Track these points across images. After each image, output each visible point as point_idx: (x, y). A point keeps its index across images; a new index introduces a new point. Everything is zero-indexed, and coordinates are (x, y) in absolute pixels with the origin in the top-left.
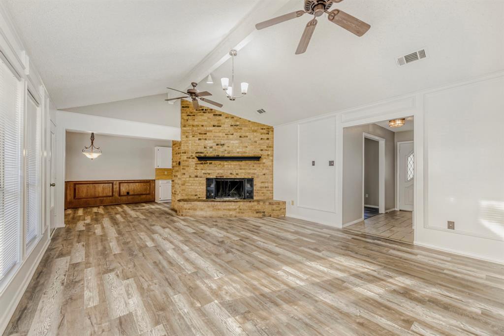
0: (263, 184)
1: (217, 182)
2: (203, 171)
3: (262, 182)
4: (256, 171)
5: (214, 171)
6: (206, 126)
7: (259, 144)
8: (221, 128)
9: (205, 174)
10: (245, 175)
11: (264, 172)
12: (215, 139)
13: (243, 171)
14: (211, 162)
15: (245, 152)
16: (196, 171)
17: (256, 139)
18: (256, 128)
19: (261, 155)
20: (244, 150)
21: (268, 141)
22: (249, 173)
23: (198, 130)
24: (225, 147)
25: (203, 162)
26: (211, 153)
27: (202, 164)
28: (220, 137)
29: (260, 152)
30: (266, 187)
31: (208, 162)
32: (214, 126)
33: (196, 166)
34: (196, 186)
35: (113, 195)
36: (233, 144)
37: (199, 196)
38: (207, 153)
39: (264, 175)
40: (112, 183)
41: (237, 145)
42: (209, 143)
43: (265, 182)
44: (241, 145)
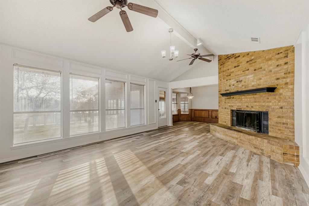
0: (279, 119)
1: (237, 113)
2: (229, 104)
3: (279, 117)
4: (271, 104)
5: (235, 104)
6: (231, 69)
7: (274, 73)
8: (239, 67)
9: (230, 106)
10: (259, 108)
11: (281, 104)
12: (235, 78)
13: (257, 104)
14: (233, 96)
15: (259, 85)
16: (225, 104)
17: (271, 68)
18: (270, 56)
19: (277, 85)
20: (258, 82)
21: (286, 67)
22: (264, 106)
23: (226, 73)
24: (243, 83)
25: (229, 97)
26: (233, 89)
27: (228, 99)
28: (239, 75)
29: (276, 81)
30: (284, 124)
31: (232, 97)
32: (235, 67)
33: (225, 101)
34: (225, 115)
35: (209, 117)
36: (249, 78)
37: (227, 123)
38: (231, 90)
39: (282, 108)
40: (208, 110)
41: (252, 78)
42: (233, 82)
43: (283, 117)
44: (256, 78)
